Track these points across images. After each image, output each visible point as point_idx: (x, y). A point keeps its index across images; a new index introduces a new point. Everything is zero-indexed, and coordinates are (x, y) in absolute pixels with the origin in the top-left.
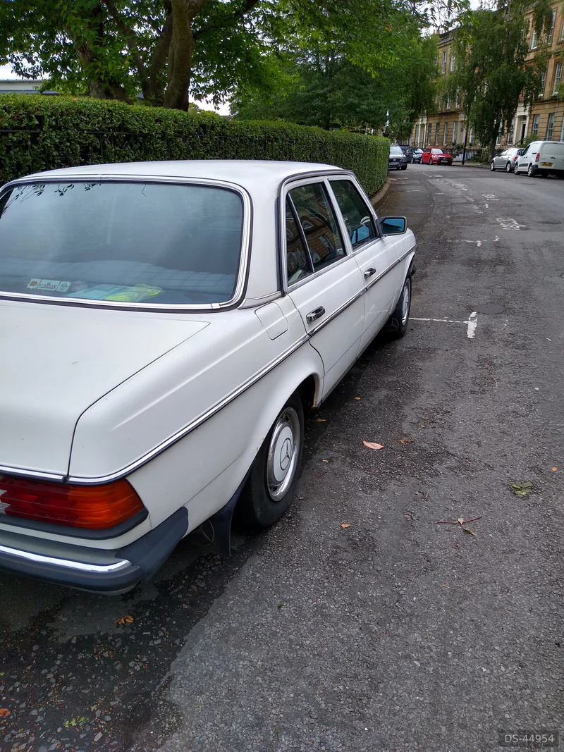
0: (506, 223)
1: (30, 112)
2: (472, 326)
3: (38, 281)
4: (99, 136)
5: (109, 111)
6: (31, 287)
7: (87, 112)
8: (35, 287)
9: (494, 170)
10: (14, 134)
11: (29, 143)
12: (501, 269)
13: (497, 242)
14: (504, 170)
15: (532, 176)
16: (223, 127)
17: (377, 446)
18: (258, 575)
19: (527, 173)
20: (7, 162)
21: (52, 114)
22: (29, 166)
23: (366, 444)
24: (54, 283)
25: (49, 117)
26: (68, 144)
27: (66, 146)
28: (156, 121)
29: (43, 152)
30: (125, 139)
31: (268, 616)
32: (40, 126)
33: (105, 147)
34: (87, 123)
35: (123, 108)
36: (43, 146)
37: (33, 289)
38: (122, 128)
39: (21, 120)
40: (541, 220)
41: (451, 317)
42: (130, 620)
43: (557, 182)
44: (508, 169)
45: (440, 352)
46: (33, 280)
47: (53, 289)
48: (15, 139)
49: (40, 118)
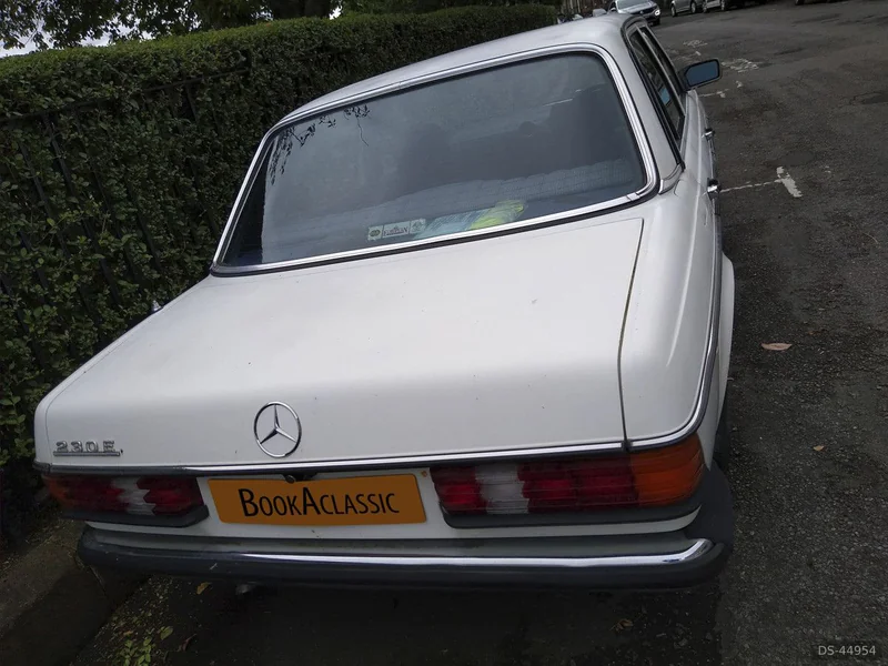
0: (738, 64)
1: (235, 48)
2: (790, 184)
3: (380, 228)
4: (305, 62)
5: (308, 29)
6: (374, 238)
7: (288, 36)
8: (379, 237)
9: (676, 15)
10: (224, 78)
11: (242, 87)
12: (771, 114)
13: (743, 87)
14: (689, 12)
15: (727, 9)
16: (415, 24)
17: (783, 346)
18: (753, 533)
19: (720, 7)
20: (226, 114)
21: (258, 46)
22: (247, 115)
23: (765, 346)
24: (401, 225)
25: (255, 49)
26: (280, 79)
27: (278, 82)
28: (354, 31)
29: (258, 95)
30: (331, 60)
31: (804, 578)
32: (248, 63)
33: (313, 75)
34: (292, 48)
35: (319, 24)
36: (256, 88)
37: (378, 240)
38: (323, 48)
39: (228, 60)
40: (777, 51)
41: (754, 180)
42: (628, 624)
43: (760, 8)
44: (694, 9)
45: (772, 221)
46: (371, 229)
47: (405, 233)
48: (228, 84)
49: (245, 53)
